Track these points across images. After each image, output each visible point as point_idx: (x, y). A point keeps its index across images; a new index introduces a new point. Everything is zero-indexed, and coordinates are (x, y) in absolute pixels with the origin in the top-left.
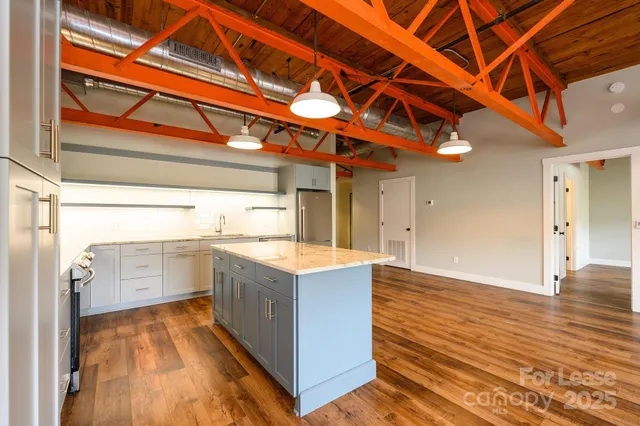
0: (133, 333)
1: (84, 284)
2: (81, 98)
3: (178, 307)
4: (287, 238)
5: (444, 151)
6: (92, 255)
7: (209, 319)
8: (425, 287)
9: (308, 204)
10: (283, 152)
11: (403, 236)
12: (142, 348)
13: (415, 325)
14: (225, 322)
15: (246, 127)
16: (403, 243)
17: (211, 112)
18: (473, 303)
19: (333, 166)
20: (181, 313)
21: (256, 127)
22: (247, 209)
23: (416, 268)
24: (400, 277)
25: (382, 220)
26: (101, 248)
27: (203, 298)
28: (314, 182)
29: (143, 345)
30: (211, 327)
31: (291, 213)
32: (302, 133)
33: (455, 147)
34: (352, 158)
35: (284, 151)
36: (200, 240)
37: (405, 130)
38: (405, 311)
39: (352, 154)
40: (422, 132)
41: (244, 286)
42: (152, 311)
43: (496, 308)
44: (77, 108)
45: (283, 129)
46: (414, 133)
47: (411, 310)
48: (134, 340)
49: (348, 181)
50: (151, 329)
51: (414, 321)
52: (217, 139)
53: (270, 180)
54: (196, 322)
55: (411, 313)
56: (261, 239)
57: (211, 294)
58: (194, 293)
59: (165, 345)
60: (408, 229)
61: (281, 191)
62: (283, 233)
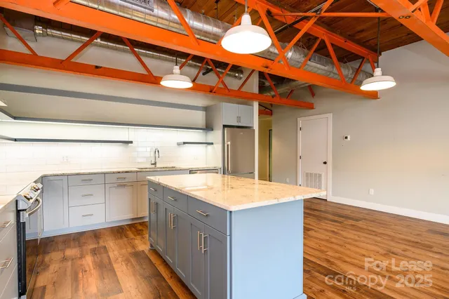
0: (79, 256)
1: (29, 215)
2: (31, 45)
3: (118, 232)
4: (214, 170)
5: (366, 87)
6: (40, 186)
7: (145, 244)
8: (343, 217)
9: (233, 139)
10: (211, 92)
11: (320, 169)
12: (86, 271)
13: (337, 255)
14: (160, 250)
15: (178, 67)
16: (320, 176)
17: (146, 55)
18: (393, 234)
19: (256, 105)
20: (121, 238)
21: (186, 69)
22: (179, 144)
23: (332, 198)
24: (317, 207)
25: (300, 153)
26: (51, 178)
27: (141, 224)
28: (239, 119)
29: (87, 269)
30: (147, 252)
31: (218, 147)
32: (228, 74)
33: (378, 83)
34: (273, 97)
35: (211, 90)
36: (137, 172)
37: (326, 68)
38: (327, 241)
39: (273, 93)
40: (343, 70)
41: (176, 218)
42: (96, 235)
43: (416, 240)
44: (27, 52)
45: (211, 70)
46: (335, 70)
47: (333, 240)
48: (79, 262)
49: (268, 118)
50: (94, 252)
51: (337, 252)
52: (152, 80)
53: (199, 117)
54: (133, 247)
55: (332, 243)
56: (191, 172)
57: (147, 220)
58: (133, 219)
59: (105, 268)
60: (325, 163)
61: (208, 127)
62: (211, 166)
